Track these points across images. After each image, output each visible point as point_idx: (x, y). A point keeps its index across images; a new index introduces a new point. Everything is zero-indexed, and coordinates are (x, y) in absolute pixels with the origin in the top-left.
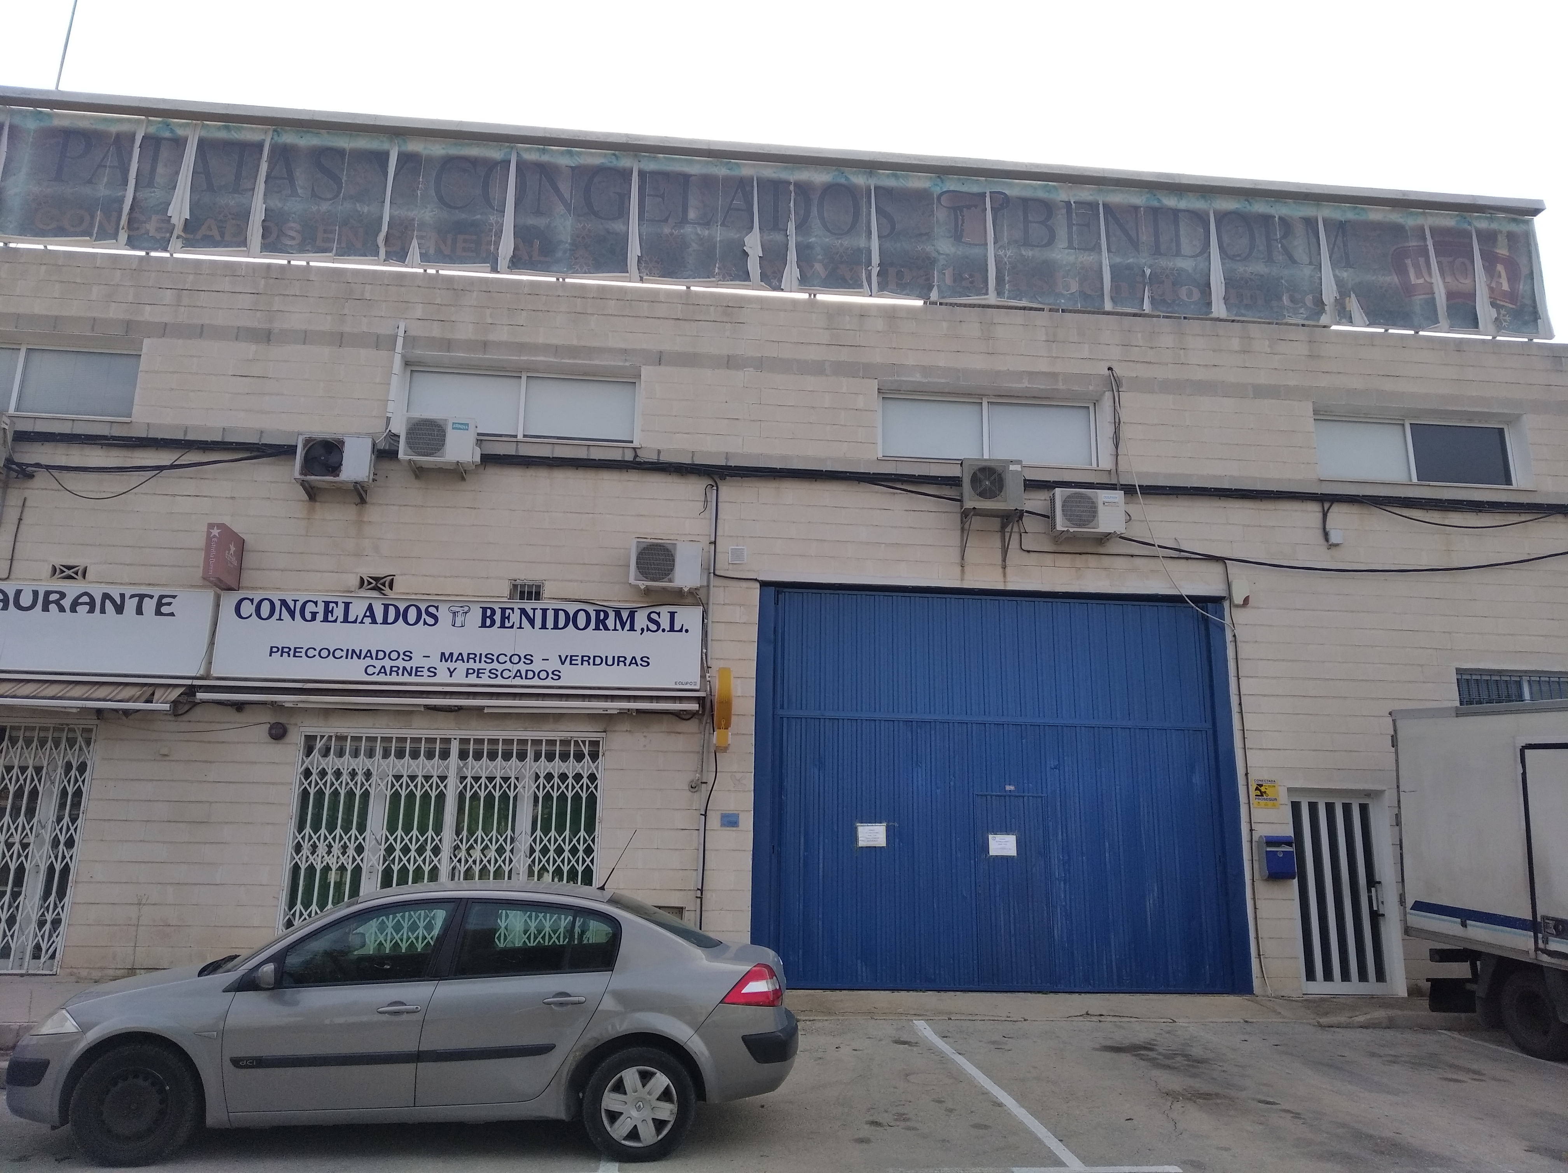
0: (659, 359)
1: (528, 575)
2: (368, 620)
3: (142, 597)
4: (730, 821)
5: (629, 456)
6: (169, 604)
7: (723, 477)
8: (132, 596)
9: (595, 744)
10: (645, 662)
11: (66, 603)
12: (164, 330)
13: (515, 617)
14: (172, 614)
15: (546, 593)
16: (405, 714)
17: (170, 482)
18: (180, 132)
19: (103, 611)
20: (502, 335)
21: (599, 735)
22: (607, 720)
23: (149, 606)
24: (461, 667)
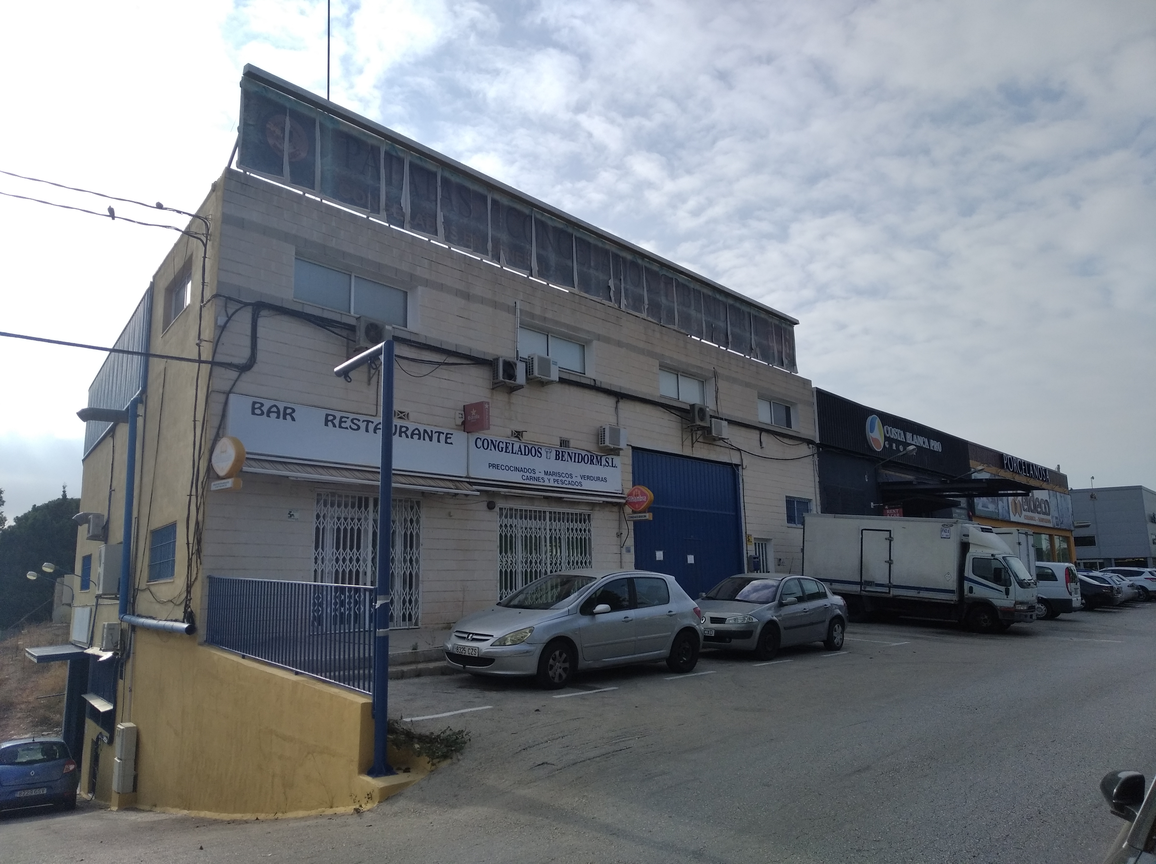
0: (599, 338)
1: (566, 436)
2: (520, 453)
3: (440, 433)
4: (628, 551)
5: (592, 383)
6: (450, 438)
7: (622, 398)
8: (436, 432)
9: (589, 515)
10: (605, 480)
11: (409, 433)
12: (427, 283)
13: (566, 456)
14: (451, 443)
15: (572, 444)
16: (531, 499)
17: (443, 372)
18: (401, 155)
19: (424, 439)
20: (549, 315)
21: (590, 511)
22: (593, 505)
23: (443, 437)
24: (552, 478)
